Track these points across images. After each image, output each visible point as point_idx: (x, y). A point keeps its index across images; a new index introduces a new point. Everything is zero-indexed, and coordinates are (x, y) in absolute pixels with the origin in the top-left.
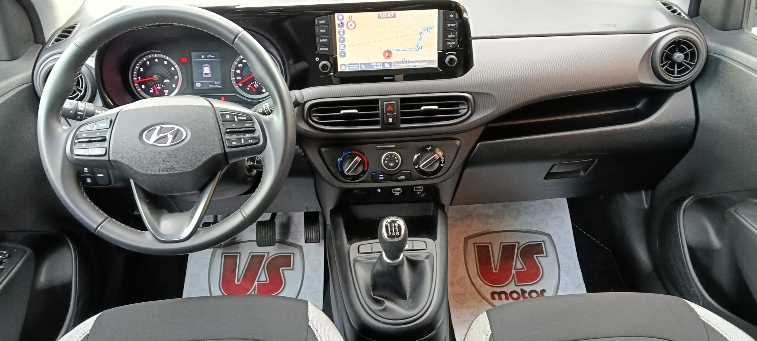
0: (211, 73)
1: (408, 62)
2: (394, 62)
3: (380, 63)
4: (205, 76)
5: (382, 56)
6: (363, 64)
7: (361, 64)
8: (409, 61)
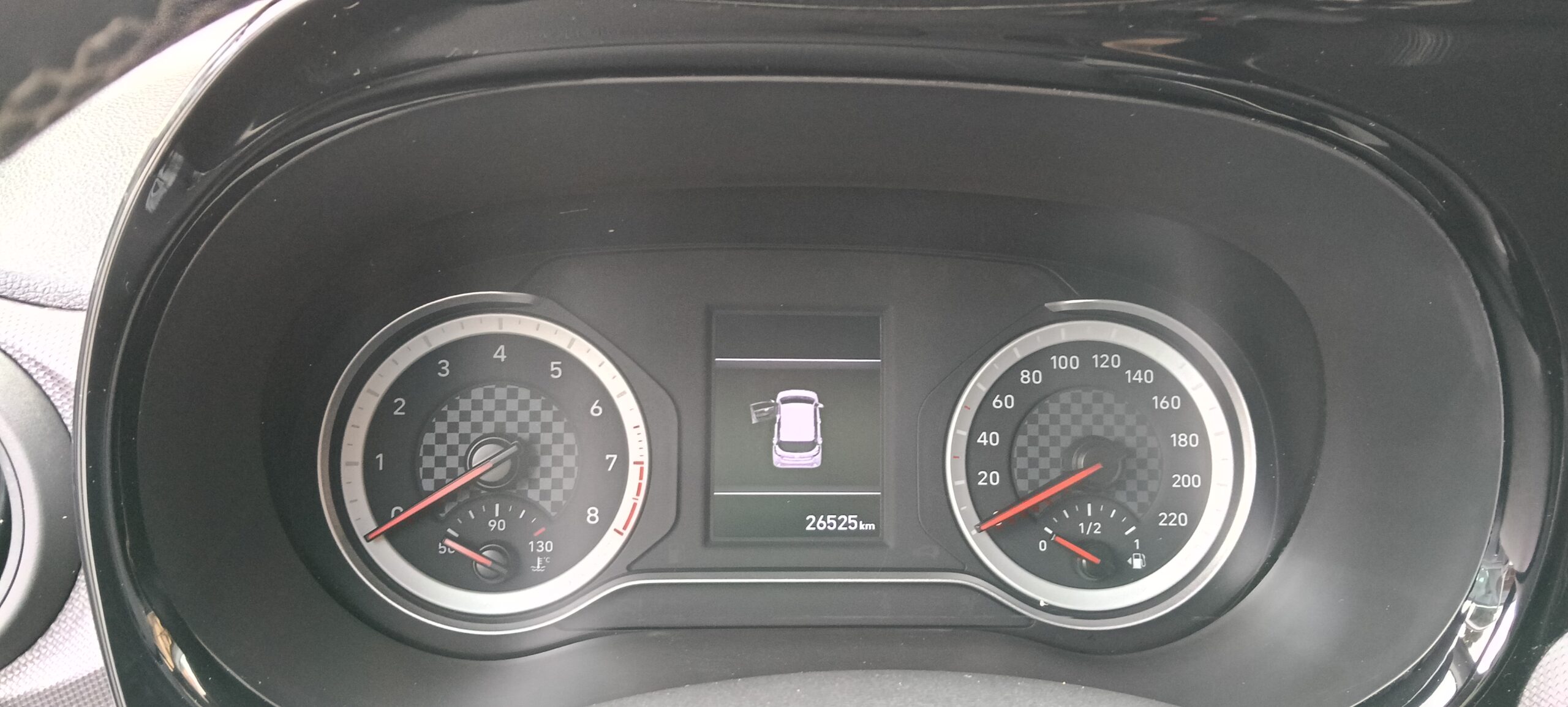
0: (820, 441)
4: (782, 459)
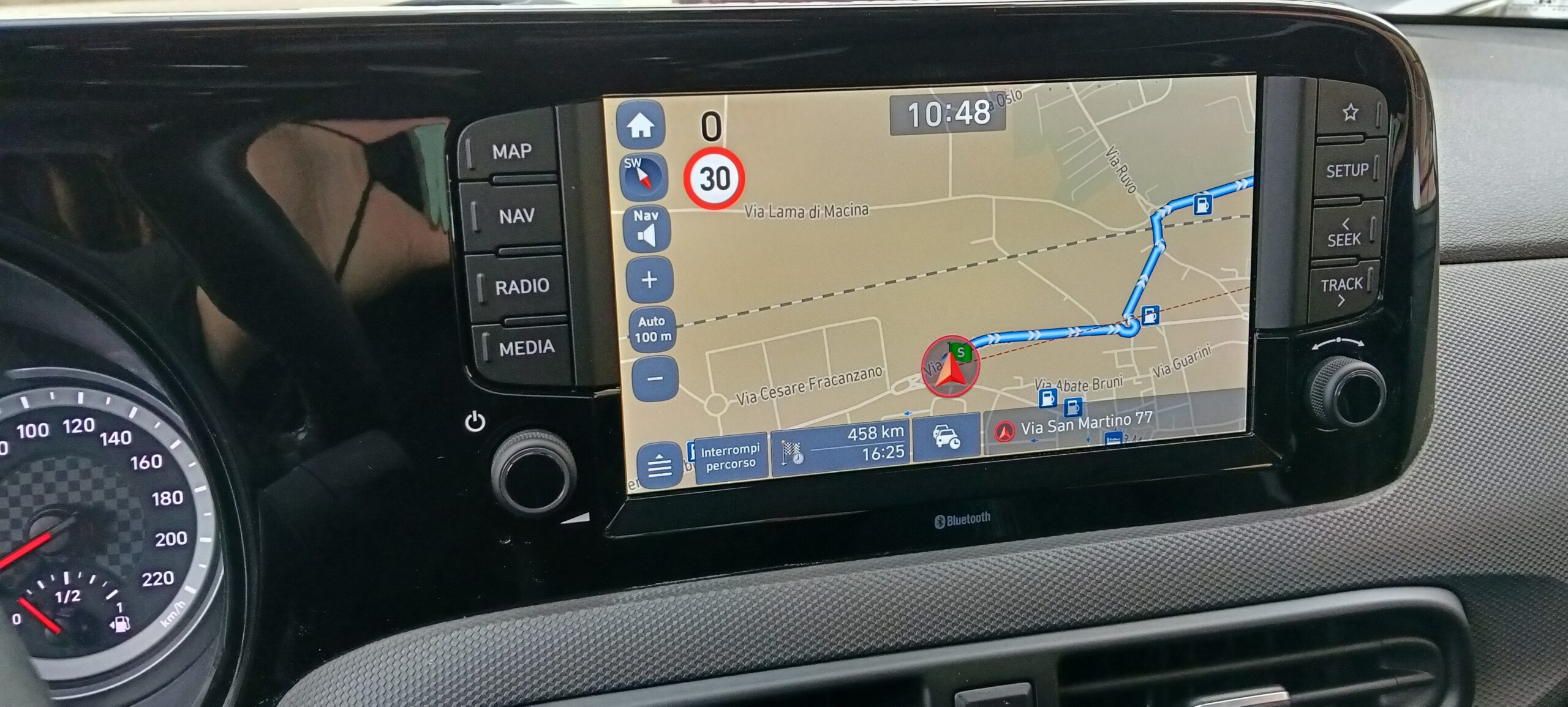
1: (1073, 410)
2: (986, 413)
3: (903, 423)
5: (916, 382)
6: (792, 436)
7: (777, 436)
8: (1080, 403)
